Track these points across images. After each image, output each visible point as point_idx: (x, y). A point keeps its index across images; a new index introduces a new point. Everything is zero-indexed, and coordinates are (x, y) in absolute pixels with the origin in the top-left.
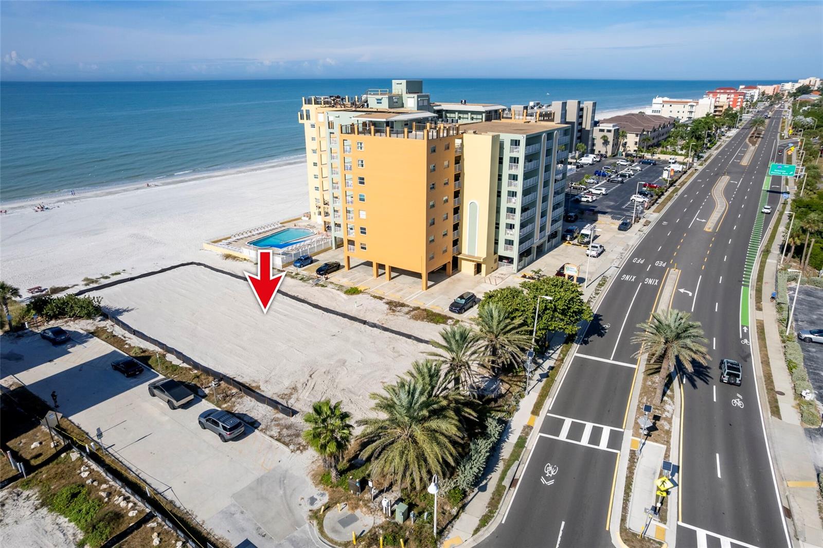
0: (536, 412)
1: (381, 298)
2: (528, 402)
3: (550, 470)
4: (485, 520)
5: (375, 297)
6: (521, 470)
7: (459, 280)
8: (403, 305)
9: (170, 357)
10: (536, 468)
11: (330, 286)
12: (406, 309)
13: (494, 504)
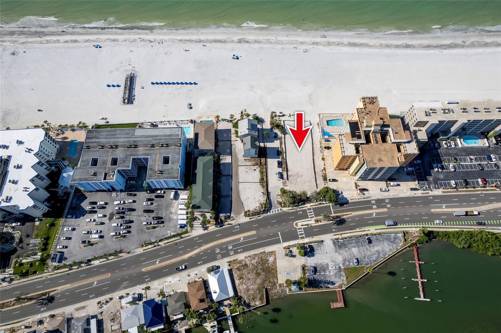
0: (311, 206)
1: (325, 165)
2: (312, 204)
3: (301, 213)
4: (289, 210)
5: (324, 164)
6: (298, 209)
7: (344, 172)
8: (325, 171)
9: (285, 154)
10: (300, 211)
11: (322, 153)
12: (324, 172)
13: (291, 210)
